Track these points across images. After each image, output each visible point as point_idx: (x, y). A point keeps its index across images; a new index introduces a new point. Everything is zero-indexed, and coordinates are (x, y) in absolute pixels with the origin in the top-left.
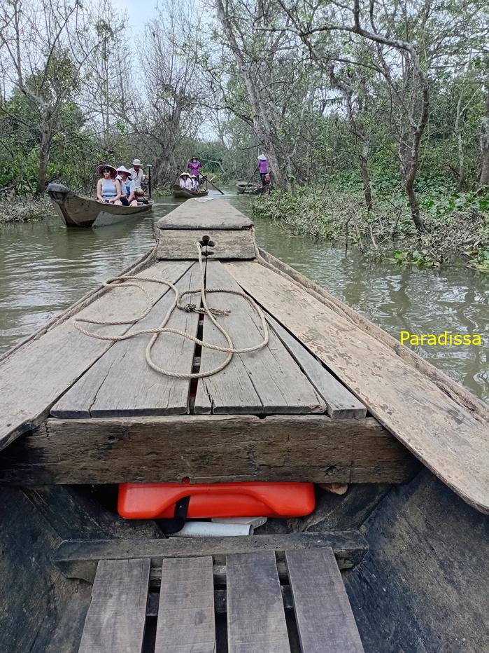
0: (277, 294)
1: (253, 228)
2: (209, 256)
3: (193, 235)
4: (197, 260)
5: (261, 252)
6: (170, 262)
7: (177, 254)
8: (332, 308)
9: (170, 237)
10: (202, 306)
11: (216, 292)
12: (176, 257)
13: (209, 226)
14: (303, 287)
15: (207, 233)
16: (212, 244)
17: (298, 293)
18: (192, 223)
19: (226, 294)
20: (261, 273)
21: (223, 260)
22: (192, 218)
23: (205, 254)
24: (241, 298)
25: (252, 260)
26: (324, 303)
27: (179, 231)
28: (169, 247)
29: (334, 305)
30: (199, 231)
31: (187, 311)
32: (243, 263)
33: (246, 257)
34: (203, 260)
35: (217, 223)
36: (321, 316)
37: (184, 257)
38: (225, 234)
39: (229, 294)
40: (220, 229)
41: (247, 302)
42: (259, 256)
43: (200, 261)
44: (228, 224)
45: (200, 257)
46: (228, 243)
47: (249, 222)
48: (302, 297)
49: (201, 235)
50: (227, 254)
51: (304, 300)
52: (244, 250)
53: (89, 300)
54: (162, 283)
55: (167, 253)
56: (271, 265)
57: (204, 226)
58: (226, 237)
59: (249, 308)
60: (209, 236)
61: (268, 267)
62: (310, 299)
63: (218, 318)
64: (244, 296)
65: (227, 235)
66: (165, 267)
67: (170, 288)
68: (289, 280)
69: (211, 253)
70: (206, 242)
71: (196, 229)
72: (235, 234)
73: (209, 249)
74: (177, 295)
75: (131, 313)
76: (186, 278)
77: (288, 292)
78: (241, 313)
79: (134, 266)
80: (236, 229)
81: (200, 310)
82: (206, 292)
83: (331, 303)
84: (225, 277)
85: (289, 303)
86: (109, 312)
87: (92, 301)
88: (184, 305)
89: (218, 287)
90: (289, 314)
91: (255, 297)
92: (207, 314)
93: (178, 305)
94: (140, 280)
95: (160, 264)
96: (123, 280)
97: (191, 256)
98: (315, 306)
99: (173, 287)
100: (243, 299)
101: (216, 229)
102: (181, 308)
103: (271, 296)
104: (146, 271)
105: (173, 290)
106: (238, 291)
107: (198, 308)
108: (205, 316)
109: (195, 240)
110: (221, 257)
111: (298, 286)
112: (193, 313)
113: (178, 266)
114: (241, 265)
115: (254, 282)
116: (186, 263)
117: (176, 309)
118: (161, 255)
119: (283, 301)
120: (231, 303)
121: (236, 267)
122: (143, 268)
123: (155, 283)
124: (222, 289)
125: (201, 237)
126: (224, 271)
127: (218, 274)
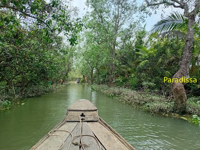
0: (105, 136)
1: (97, 110)
2: (83, 120)
3: (79, 113)
4: (79, 122)
5: (100, 119)
6: (71, 122)
7: (73, 120)
8: (123, 143)
9: (71, 114)
10: (80, 143)
11: (85, 135)
12: (73, 121)
13: (84, 110)
14: (113, 134)
15: (83, 112)
16: (84, 116)
17: (112, 137)
18: (78, 109)
19: (88, 136)
20: (100, 127)
21: (88, 122)
22: (79, 107)
23: (82, 119)
24: (93, 139)
25: (97, 121)
26: (120, 141)
27: (74, 112)
28: (71, 117)
29: (124, 142)
30: (80, 112)
31: (76, 145)
32: (94, 122)
33: (95, 121)
34: (81, 122)
35: (86, 109)
36: (120, 147)
37: (75, 121)
39: (90, 137)
40: (87, 111)
41: (95, 140)
42: (99, 120)
43: (80, 122)
44: (90, 109)
45: (81, 120)
46: (89, 115)
47: (96, 108)
48: (113, 138)
49: (81, 113)
50: (89, 119)
51: (114, 140)
52: (94, 118)
53: (43, 140)
54: (68, 132)
55: (70, 119)
56: (103, 124)
57: (82, 110)
58: (89, 114)
59: (96, 143)
60: (84, 113)
61: (102, 124)
62: (116, 139)
63: (86, 148)
64: (94, 138)
65: (89, 113)
66: (69, 125)
67: (70, 134)
68: (109, 130)
69: (84, 119)
70: (82, 115)
71: (80, 111)
72: (92, 112)
73: (83, 117)
74: (72, 137)
75: (57, 146)
76: (76, 129)
77: (109, 136)
78: (93, 145)
79: (59, 125)
80: (92, 111)
81: (80, 145)
82: (82, 136)
83: (123, 141)
84: (89, 129)
85: (109, 141)
86: (49, 145)
87: (44, 141)
88: (74, 142)
89: (86, 133)
90: (109, 146)
91: (98, 138)
92: (82, 146)
93: (73, 142)
94: (61, 131)
95: (68, 123)
96: (55, 131)
97: (78, 120)
98: (118, 142)
99: (71, 133)
100: (94, 139)
101: (86, 111)
102: (73, 144)
103: (103, 137)
104: (63, 127)
105: (71, 135)
106: (93, 136)
107: (79, 144)
108: (81, 147)
109: (79, 115)
110: (87, 120)
111: (112, 133)
112: (77, 146)
113: (73, 124)
114: (93, 123)
115: (98, 131)
116: (76, 122)
117: (72, 144)
118: (68, 120)
119: (107, 140)
120: (90, 141)
121: (92, 124)
122: (62, 125)
123: (65, 132)
124: (87, 135)
125: (81, 114)
126: (88, 126)
127: (86, 128)
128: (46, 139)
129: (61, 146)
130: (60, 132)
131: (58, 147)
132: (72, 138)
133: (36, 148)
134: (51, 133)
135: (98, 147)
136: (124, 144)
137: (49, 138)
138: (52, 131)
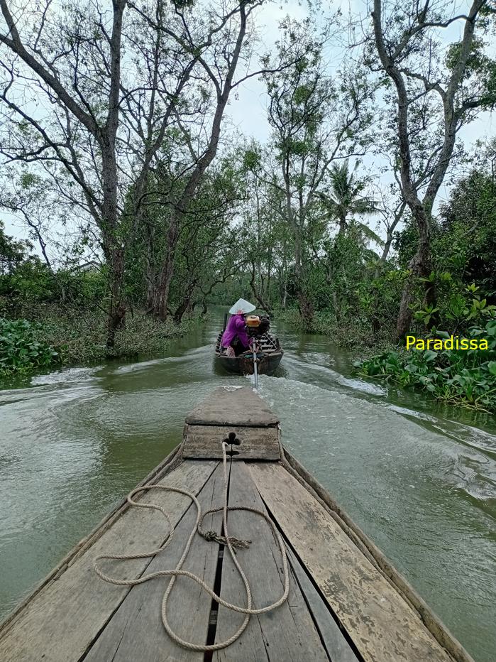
0: (300, 515)
1: (279, 427)
2: (235, 456)
3: (221, 432)
4: (221, 460)
5: (286, 453)
6: (195, 462)
7: (203, 453)
8: (356, 543)
9: (197, 434)
10: (223, 533)
11: (238, 509)
12: (202, 456)
13: (235, 422)
14: (327, 507)
15: (233, 430)
16: (237, 443)
17: (320, 517)
18: (219, 419)
19: (248, 512)
20: (286, 483)
21: (248, 461)
22: (220, 413)
23: (230, 453)
24: (262, 521)
25: (276, 461)
26: (347, 533)
27: (206, 428)
28: (196, 445)
29: (359, 539)
30: (225, 428)
31: (208, 540)
32: (267, 465)
33: (271, 458)
34: (228, 460)
35: (244, 420)
36: (344, 555)
37: (209, 457)
38: (251, 431)
39: (252, 514)
40: (245, 426)
41: (268, 528)
42: (284, 459)
43: (225, 461)
44: (254, 420)
45: (225, 457)
46: (253, 442)
47: (275, 419)
48: (326, 523)
49: (226, 432)
50: (252, 454)
51: (328, 528)
52: (269, 450)
53: (111, 520)
54: (186, 494)
55: (193, 452)
56: (295, 471)
57: (230, 422)
58: (252, 435)
59: (270, 536)
60: (236, 433)
61: (292, 473)
62: (334, 526)
63: (238, 552)
64: (266, 519)
65: (253, 432)
66: (190, 469)
67: (193, 501)
68: (313, 494)
69: (237, 453)
70: (232, 440)
71: (223, 425)
72: (261, 432)
73: (233, 447)
74: (199, 513)
75: (151, 541)
76: (209, 486)
77: (311, 513)
78: (262, 544)
79: (160, 469)
80: (262, 426)
81: (221, 540)
82: (228, 510)
83: (356, 535)
84: (249, 487)
85: (312, 531)
86: (130, 538)
87: (115, 522)
88: (204, 531)
89: (241, 500)
90: (312, 549)
91: (277, 519)
92: (227, 546)
93: (199, 529)
94: (165, 489)
95: (186, 464)
96: (147, 490)
97: (217, 456)
98: (339, 538)
99: (196, 500)
100: (265, 523)
101: (242, 426)
102: (201, 535)
103: (294, 519)
104: (171, 475)
105: (196, 504)
106: (261, 511)
107: (219, 537)
108: (225, 548)
109: (221, 438)
110: (246, 457)
111: (322, 505)
112: (214, 542)
113: (203, 468)
114: (265, 468)
115: (278, 496)
116: (211, 462)
117: (197, 535)
118: (187, 453)
119: (305, 528)
120: (253, 528)
121: (260, 471)
122: (168, 471)
123: (178, 494)
124: (244, 506)
125: (228, 434)
126: (248, 475)
127: (242, 482)
128: (120, 515)
129: (165, 542)
130: (163, 493)
131: (155, 542)
132: (199, 516)
133: (91, 545)
134: (136, 497)
135: (276, 550)
136: (359, 547)
137: (130, 513)
138: (138, 489)
